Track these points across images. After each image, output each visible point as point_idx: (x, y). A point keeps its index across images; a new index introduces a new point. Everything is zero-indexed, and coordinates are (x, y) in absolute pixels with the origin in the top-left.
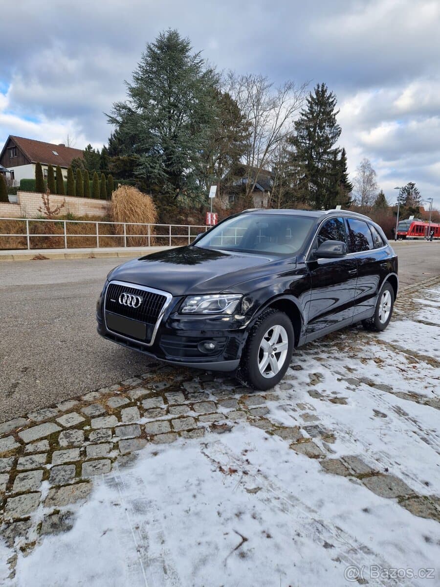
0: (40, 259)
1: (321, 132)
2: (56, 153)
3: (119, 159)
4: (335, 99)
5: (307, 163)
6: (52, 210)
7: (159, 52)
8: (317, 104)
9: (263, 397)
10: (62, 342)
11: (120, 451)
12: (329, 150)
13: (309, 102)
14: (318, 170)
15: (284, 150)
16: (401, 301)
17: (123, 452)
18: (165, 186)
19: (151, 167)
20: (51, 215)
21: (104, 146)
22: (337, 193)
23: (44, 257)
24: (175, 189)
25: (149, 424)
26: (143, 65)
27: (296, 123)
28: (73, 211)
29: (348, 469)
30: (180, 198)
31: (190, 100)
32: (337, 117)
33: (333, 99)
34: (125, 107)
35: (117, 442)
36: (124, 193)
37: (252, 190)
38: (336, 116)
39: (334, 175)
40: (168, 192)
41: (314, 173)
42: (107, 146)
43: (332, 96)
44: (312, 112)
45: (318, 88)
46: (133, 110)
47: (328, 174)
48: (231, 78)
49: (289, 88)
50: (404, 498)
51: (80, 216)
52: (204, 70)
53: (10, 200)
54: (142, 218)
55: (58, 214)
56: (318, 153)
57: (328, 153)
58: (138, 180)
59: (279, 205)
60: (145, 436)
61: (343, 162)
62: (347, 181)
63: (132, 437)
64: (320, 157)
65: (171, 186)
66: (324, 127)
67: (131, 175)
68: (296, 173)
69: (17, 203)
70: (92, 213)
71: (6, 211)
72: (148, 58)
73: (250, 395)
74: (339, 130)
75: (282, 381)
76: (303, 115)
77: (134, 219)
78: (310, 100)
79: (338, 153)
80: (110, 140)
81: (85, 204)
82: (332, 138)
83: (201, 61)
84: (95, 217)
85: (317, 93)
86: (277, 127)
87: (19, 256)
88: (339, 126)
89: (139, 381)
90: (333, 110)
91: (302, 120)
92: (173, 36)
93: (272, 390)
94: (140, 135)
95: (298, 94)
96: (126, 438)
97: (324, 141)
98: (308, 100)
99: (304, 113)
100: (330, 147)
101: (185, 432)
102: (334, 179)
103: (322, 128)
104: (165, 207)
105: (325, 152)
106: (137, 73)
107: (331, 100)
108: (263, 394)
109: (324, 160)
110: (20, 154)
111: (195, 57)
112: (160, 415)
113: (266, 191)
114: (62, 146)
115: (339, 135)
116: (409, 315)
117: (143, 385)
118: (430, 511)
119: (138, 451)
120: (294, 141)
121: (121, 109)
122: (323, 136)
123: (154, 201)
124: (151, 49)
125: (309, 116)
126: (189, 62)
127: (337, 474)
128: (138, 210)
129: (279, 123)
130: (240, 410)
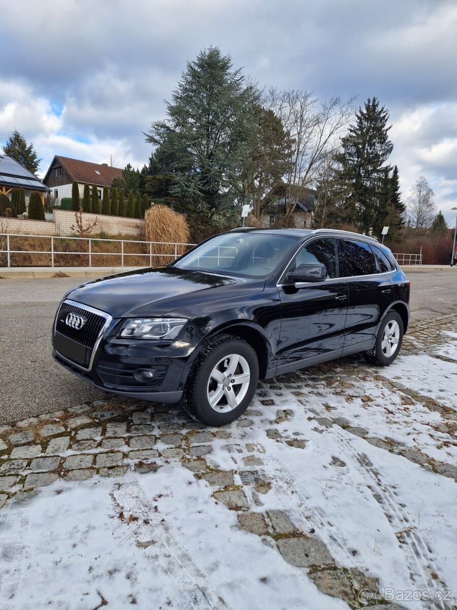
0: (61, 276)
1: (370, 149)
2: (98, 173)
3: (155, 178)
4: (387, 114)
5: (354, 181)
6: (84, 228)
7: (199, 70)
8: (366, 119)
9: (213, 434)
10: (32, 362)
11: (24, 486)
12: (378, 168)
13: (359, 118)
14: (366, 189)
15: (330, 168)
16: (426, 333)
17: (27, 487)
18: (200, 205)
19: (186, 186)
20: (84, 233)
21: (145, 165)
22: (387, 214)
23: (64, 274)
24: (210, 209)
25: (71, 458)
26: (184, 84)
27: (344, 140)
28: (106, 230)
29: (267, 526)
30: (215, 217)
31: (229, 118)
32: (388, 133)
33: (385, 114)
34: (163, 126)
35: (26, 476)
36: (157, 212)
37: (292, 210)
38: (388, 132)
39: (383, 194)
40: (202, 211)
41: (362, 192)
42: (148, 166)
43: (384, 111)
44: (361, 128)
45: (369, 102)
46: (172, 129)
47: (377, 193)
48: (272, 95)
49: (335, 103)
50: (319, 568)
51: (113, 235)
52: (244, 87)
53: (46, 219)
54: (174, 238)
55: (90, 232)
56: (367, 171)
57: (378, 171)
58: (173, 198)
59: (322, 225)
60: (62, 471)
61: (394, 182)
62: (399, 201)
63: (45, 471)
64: (369, 175)
65: (206, 205)
66: (374, 143)
67: (167, 194)
68: (342, 192)
69: (52, 221)
70: (126, 231)
71: (41, 229)
72: (188, 77)
73: (200, 431)
74: (390, 146)
75: (243, 417)
76: (351, 131)
77: (166, 238)
78: (360, 115)
79: (389, 171)
80: (151, 159)
81: (119, 223)
82: (383, 155)
83: (241, 78)
84: (129, 236)
85: (368, 108)
86: (321, 144)
87: (38, 273)
88: (391, 143)
89: (87, 408)
90: (385, 125)
91: (351, 136)
92: (214, 54)
93: (227, 426)
94: (176, 154)
95: (344, 109)
96: (38, 471)
97: (373, 158)
98: (357, 116)
99: (352, 129)
100: (381, 165)
101: (106, 469)
102: (384, 199)
103: (372, 145)
104: (199, 226)
105: (375, 170)
106: (176, 92)
107: (382, 115)
108: (214, 430)
109: (373, 178)
110: (64, 174)
111: (235, 74)
112: (90, 447)
113: (309, 211)
114: (105, 165)
115: (390, 152)
116: (428, 348)
117: (87, 414)
118: (343, 588)
119: (41, 488)
120: (340, 158)
121: (159, 128)
122: (372, 153)
123: (188, 220)
124: (191, 67)
125: (358, 133)
126: (228, 79)
127: (252, 532)
128: (170, 230)
129: (323, 140)
130: (179, 447)
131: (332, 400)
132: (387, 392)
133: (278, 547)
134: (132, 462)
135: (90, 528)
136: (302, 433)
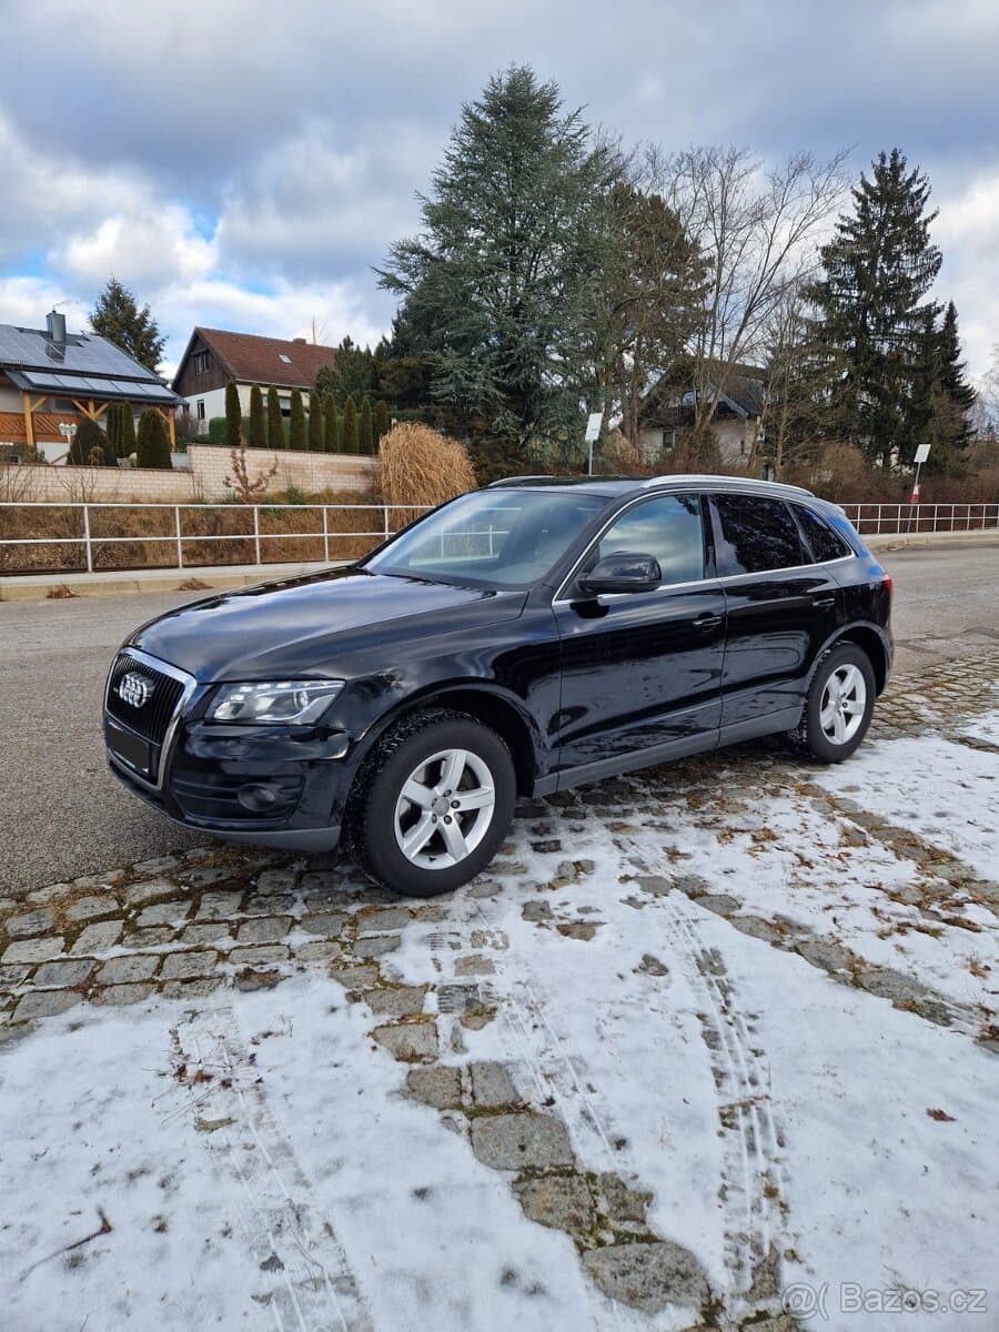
0: (193, 588)
1: (889, 268)
2: (286, 359)
3: (400, 366)
4: (925, 184)
5: (853, 344)
6: (252, 481)
7: (488, 120)
8: (876, 199)
9: (411, 912)
10: (88, 770)
11: (12, 1016)
12: (909, 310)
13: (860, 198)
14: (880, 359)
15: (794, 317)
16: (957, 687)
17: (19, 1015)
18: (498, 419)
19: (467, 378)
20: (251, 493)
21: (384, 338)
22: (930, 414)
23: (201, 584)
24: (523, 425)
25: (116, 962)
26: (456, 153)
27: (825, 251)
28: (298, 483)
29: (462, 1091)
30: (535, 443)
31: (555, 222)
32: (930, 228)
33: (921, 184)
34: (415, 250)
35: (22, 996)
36: (407, 439)
37: (709, 418)
38: (929, 225)
39: (920, 370)
40: (504, 432)
41: (869, 366)
42: (390, 337)
43: (917, 179)
44: (866, 222)
45: (883, 161)
46: (434, 254)
47: (907, 369)
48: (653, 163)
49: (800, 170)
50: (538, 1172)
51: (314, 492)
52: (589, 149)
53: (174, 465)
54: (444, 494)
55: (263, 490)
56: (881, 319)
57: (907, 318)
58: (439, 408)
59: (780, 448)
60: (91, 988)
61: (948, 340)
62: (959, 382)
63: (58, 987)
64: (888, 327)
65: (512, 418)
66: (898, 253)
67: (428, 399)
68: (825, 370)
69: (187, 470)
70: (342, 483)
71: (165, 488)
72: (465, 137)
73: (387, 906)
74: (936, 259)
75: (484, 877)
76: (843, 229)
77: (425, 496)
78: (862, 191)
79: (934, 316)
80: (395, 324)
81: (326, 467)
82: (918, 279)
83: (582, 130)
84: (349, 494)
85: (880, 174)
86: (771, 264)
87: (151, 584)
88: (938, 250)
89: (172, 863)
90: (921, 210)
91: (843, 242)
92: (521, 81)
93: (446, 896)
94: (444, 310)
95: (820, 182)
96: (46, 987)
97: (896, 288)
98: (856, 194)
99: (846, 224)
100: (914, 302)
101: (178, 983)
102: (921, 380)
103: (892, 258)
104: (499, 465)
105: (900, 316)
106: (441, 172)
107: (915, 188)
108: (415, 904)
109: (896, 335)
110: (216, 367)
111: (569, 122)
112: (157, 941)
113: (752, 417)
114: (300, 342)
115: (936, 272)
116: (948, 722)
117: (168, 876)
118: (573, 1211)
119: (44, 1018)
120: (819, 294)
121: (407, 255)
122: (893, 277)
123: (472, 453)
124: (471, 115)
125: (859, 232)
126: (554, 136)
127: (427, 1103)
128: (433, 475)
129: (774, 256)
130: (335, 939)
131: (688, 839)
132: (815, 818)
133: (470, 1132)
134: (229, 969)
135: (117, 1093)
136: (598, 907)
